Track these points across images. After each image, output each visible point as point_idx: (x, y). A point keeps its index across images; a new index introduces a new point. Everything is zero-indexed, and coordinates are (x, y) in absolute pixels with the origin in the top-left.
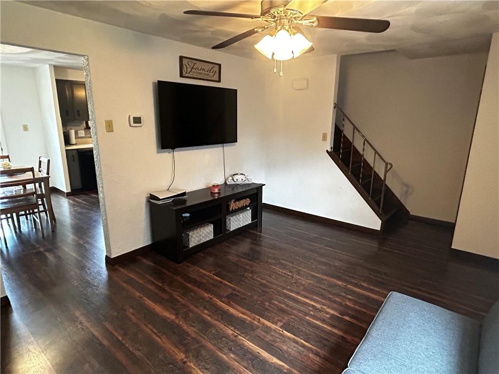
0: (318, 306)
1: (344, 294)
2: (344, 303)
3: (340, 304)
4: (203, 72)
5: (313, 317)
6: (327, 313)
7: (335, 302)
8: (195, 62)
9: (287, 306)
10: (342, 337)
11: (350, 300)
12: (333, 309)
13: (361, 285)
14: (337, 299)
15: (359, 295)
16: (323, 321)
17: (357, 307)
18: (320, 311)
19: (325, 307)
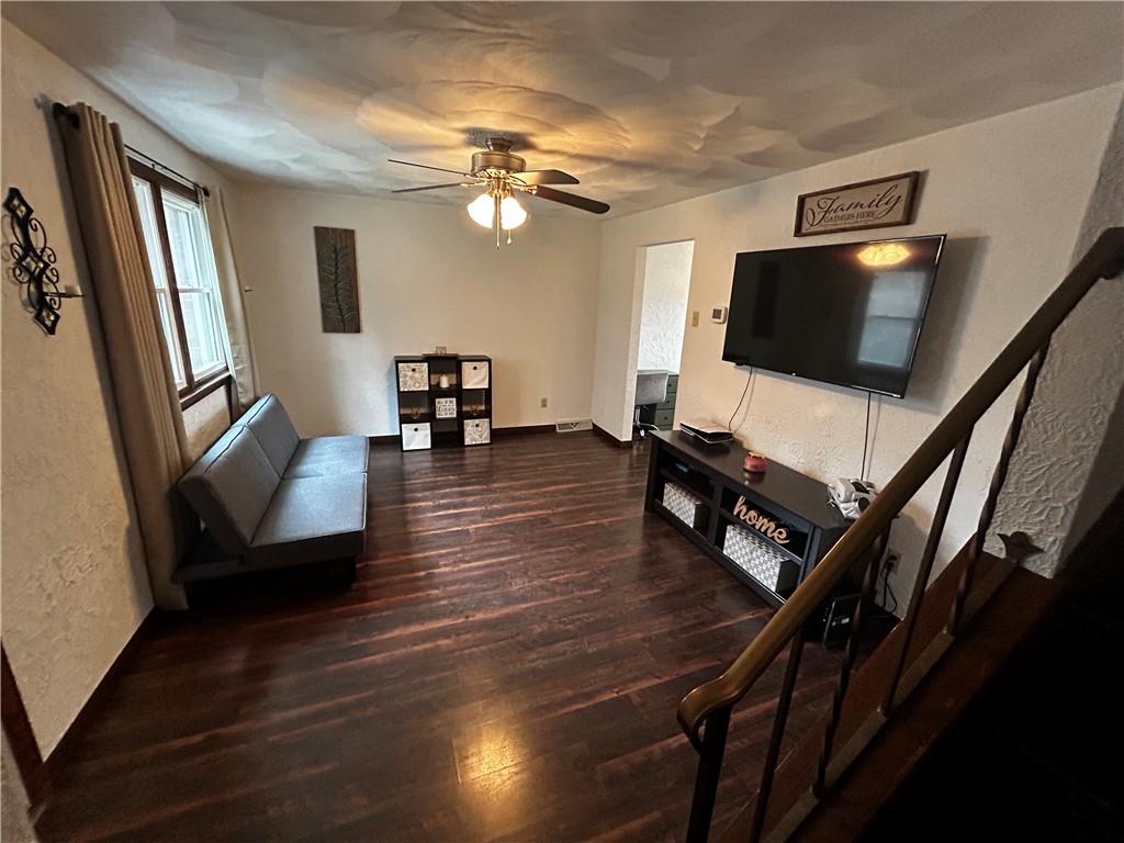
0: (463, 566)
1: (455, 600)
2: (441, 588)
3: (445, 584)
4: (859, 209)
5: (455, 553)
6: (445, 565)
7: (454, 583)
8: (833, 196)
9: (490, 546)
10: (409, 554)
11: (438, 599)
12: (446, 574)
13: (448, 637)
14: (453, 588)
15: (435, 616)
16: (441, 556)
17: (421, 594)
18: (455, 562)
19: (456, 569)
